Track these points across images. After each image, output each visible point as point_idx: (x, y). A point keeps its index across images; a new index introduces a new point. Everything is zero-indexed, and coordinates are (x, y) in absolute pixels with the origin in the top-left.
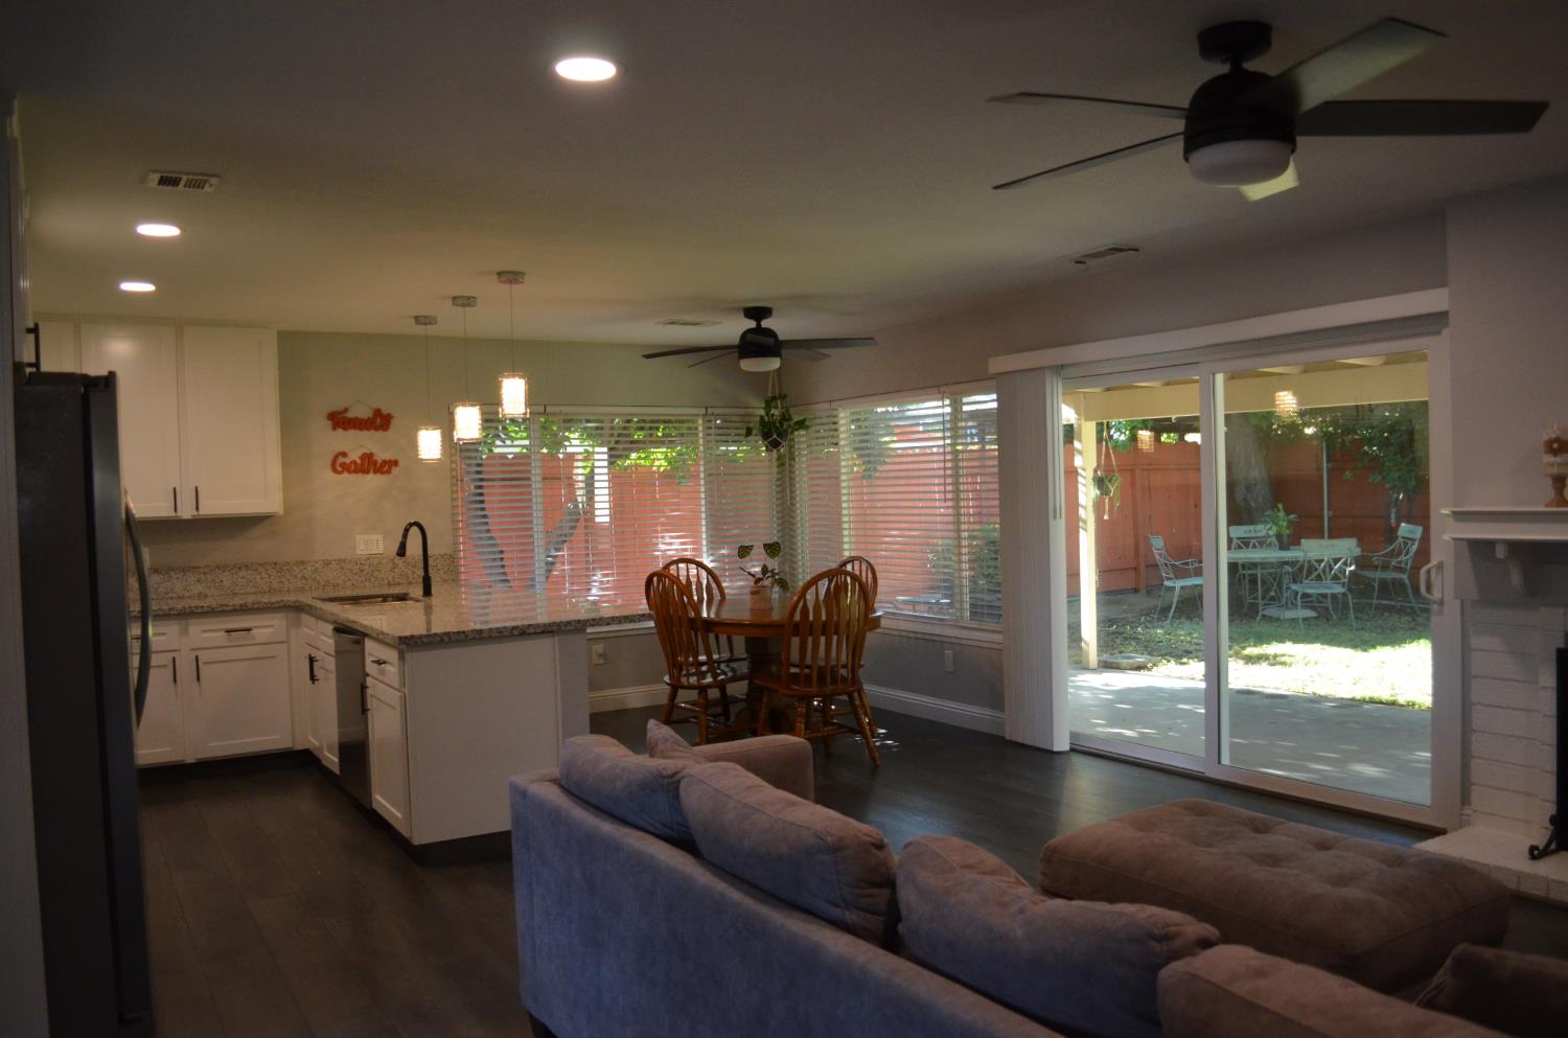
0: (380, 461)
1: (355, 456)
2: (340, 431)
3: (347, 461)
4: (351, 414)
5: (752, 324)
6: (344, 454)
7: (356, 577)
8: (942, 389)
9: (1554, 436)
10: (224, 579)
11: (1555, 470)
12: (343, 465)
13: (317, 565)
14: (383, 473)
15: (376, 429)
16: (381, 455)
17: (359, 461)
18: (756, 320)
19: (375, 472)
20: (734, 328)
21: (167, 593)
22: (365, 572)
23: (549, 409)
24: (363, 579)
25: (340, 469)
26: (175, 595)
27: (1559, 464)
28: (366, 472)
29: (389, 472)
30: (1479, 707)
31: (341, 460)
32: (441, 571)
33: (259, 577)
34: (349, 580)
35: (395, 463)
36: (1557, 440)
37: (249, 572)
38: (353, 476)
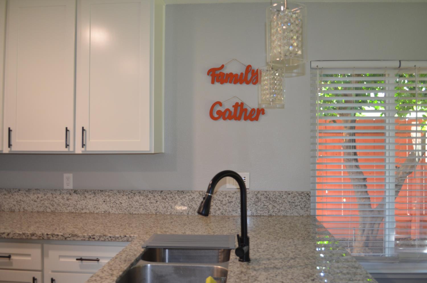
0: (249, 110)
1: (229, 105)
2: (217, 85)
3: (223, 109)
4: (226, 71)
6: (220, 103)
7: (224, 207)
10: (123, 202)
12: (219, 112)
13: (194, 196)
14: (252, 120)
15: (248, 83)
16: (251, 104)
17: (232, 109)
19: (245, 119)
21: (83, 209)
22: (232, 204)
23: (404, 64)
24: (231, 209)
25: (216, 116)
26: (88, 211)
28: (238, 119)
29: (257, 119)
31: (218, 108)
32: (299, 207)
33: (148, 201)
34: (219, 209)
35: (261, 111)
37: (142, 197)
38: (228, 122)
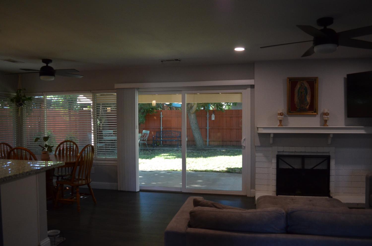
5: (45, 65)
8: (92, 91)
9: (281, 112)
11: (281, 119)
18: (46, 64)
20: (39, 65)
27: (281, 118)
30: (257, 168)
36: (282, 113)
